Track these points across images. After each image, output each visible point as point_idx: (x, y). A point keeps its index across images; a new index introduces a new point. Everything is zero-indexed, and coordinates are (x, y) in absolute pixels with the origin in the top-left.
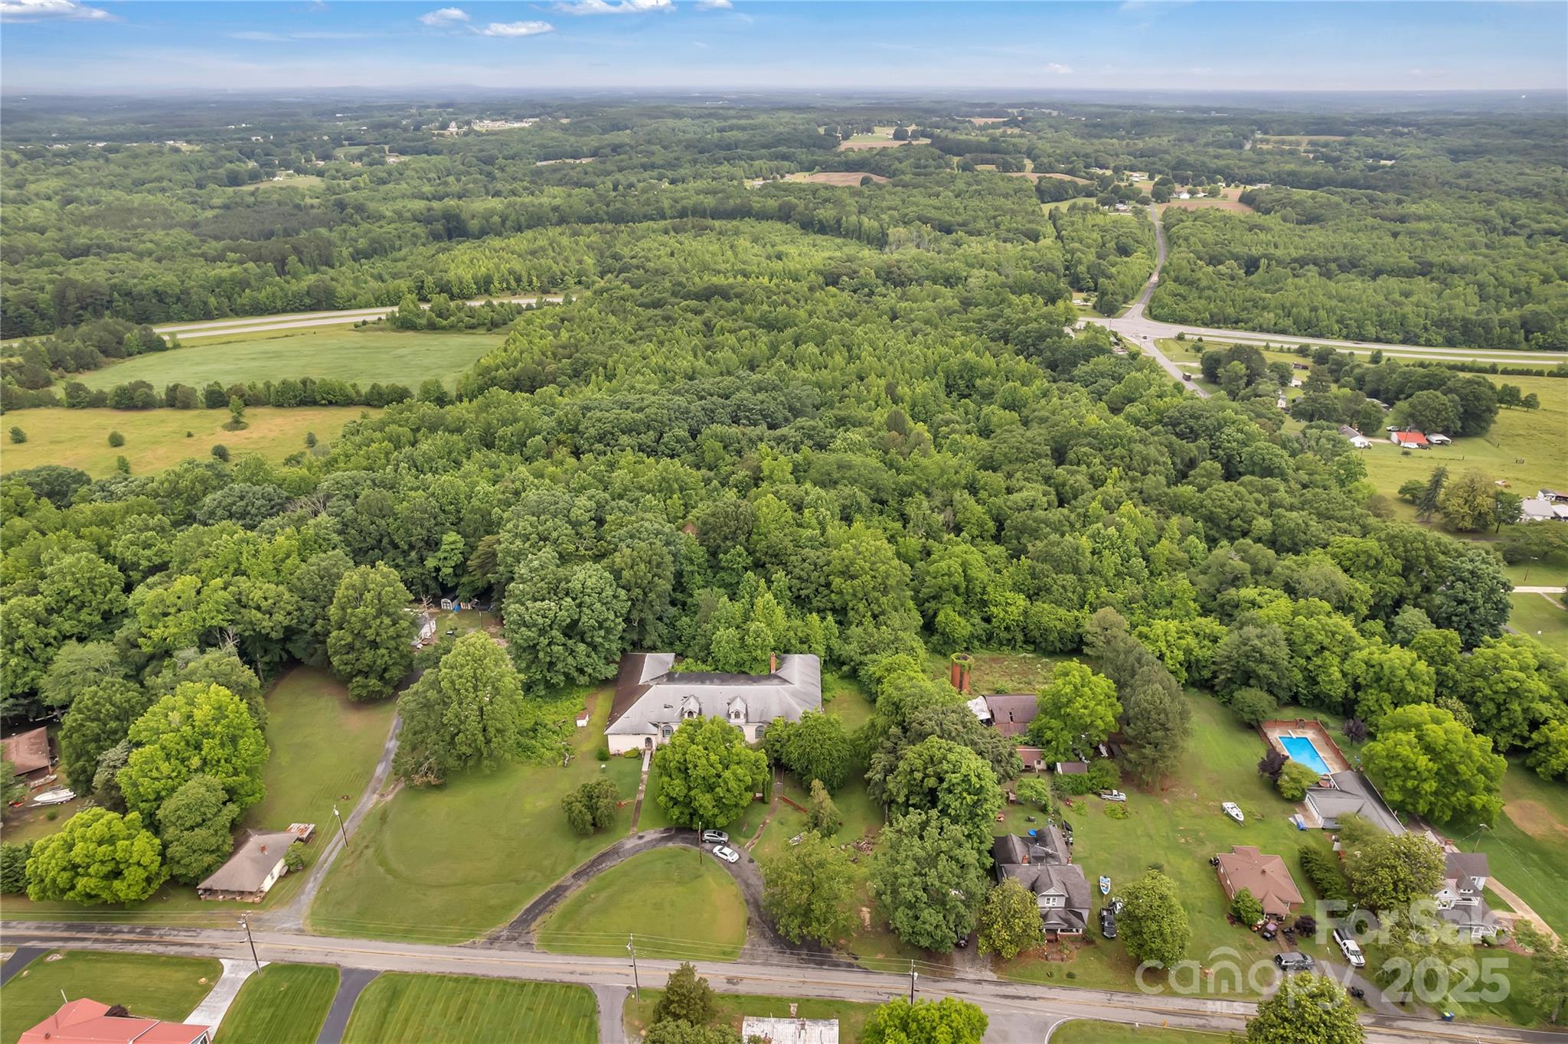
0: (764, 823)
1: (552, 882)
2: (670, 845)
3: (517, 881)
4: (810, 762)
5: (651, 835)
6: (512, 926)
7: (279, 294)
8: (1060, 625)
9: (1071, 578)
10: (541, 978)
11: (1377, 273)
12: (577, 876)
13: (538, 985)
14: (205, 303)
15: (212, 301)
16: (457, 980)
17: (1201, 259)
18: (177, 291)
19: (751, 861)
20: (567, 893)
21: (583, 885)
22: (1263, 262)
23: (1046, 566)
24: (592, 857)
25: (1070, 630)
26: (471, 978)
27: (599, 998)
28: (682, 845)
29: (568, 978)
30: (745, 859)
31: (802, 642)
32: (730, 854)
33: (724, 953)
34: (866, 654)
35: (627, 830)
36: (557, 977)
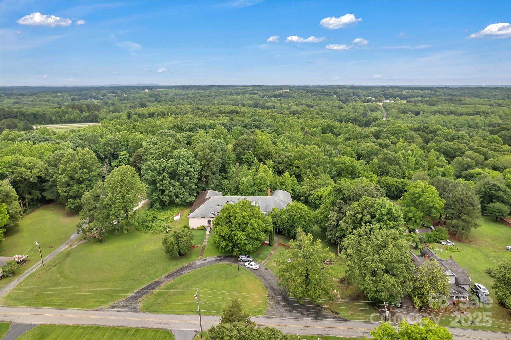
0: (271, 254)
1: (153, 279)
2: (221, 263)
3: (134, 280)
4: (294, 222)
5: (210, 259)
6: (127, 300)
7: (78, 116)
8: (396, 184)
9: (397, 167)
10: (140, 326)
11: (461, 115)
12: (168, 277)
13: (137, 330)
14: (51, 119)
15: (54, 118)
16: (85, 328)
17: (400, 112)
18: (41, 114)
19: (266, 269)
20: (162, 285)
21: (171, 281)
22: (422, 112)
23: (385, 163)
24: (177, 269)
25: (401, 186)
26: (95, 327)
27: (176, 336)
28: (227, 263)
29: (156, 326)
30: (263, 268)
31: (282, 185)
32: (255, 265)
33: (255, 312)
34: (312, 190)
35: (198, 257)
36: (150, 326)
